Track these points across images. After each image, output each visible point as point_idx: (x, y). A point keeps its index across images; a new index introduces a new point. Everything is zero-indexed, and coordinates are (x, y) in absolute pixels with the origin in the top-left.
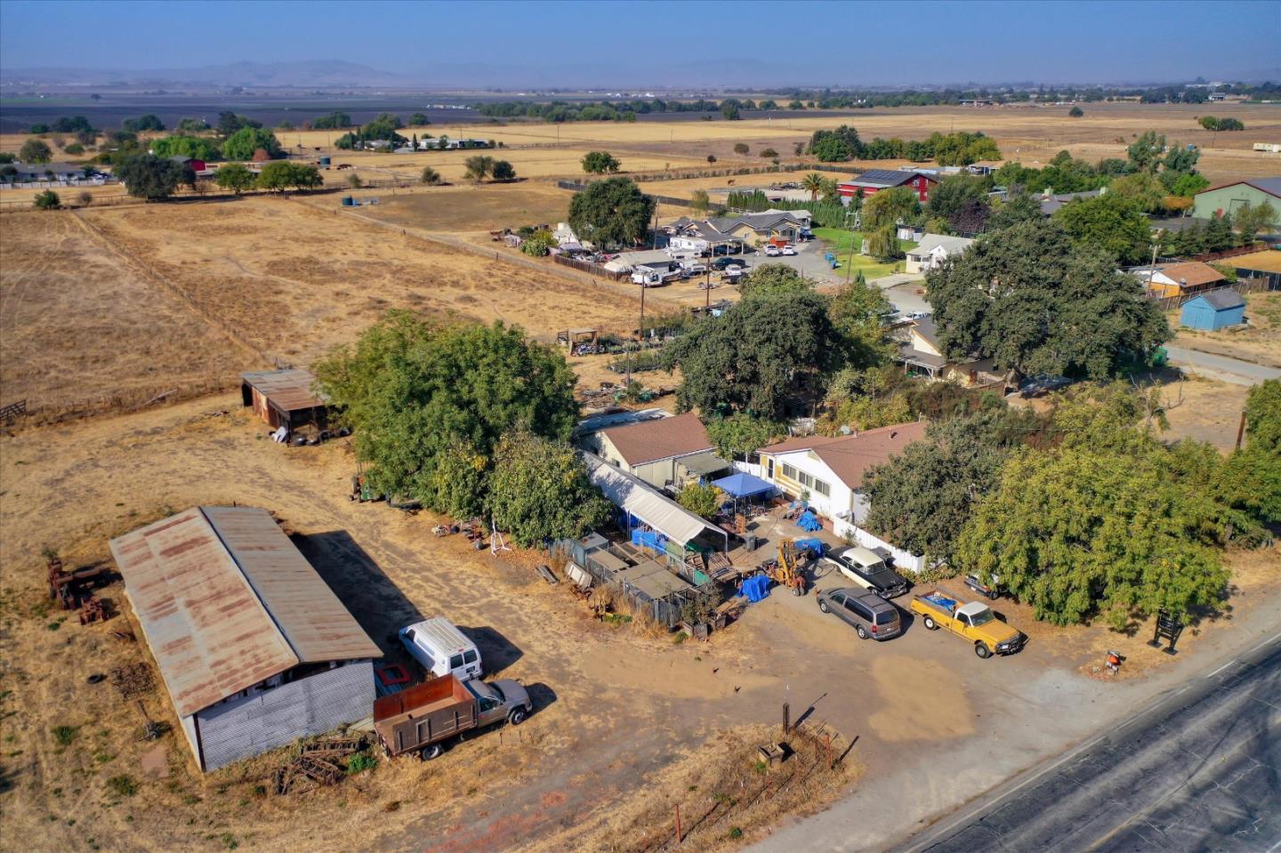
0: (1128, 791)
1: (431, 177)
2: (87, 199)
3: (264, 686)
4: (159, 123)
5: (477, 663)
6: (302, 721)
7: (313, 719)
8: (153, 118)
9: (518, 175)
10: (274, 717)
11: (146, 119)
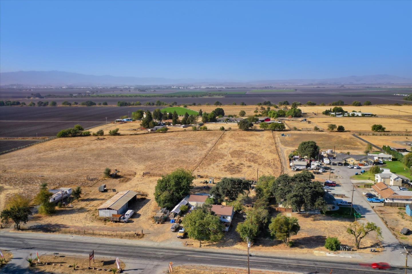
0: (157, 251)
1: (316, 129)
2: (230, 129)
3: (105, 209)
4: (288, 103)
5: (129, 216)
6: (109, 215)
7: (110, 215)
8: (287, 102)
9: (346, 130)
10: (106, 213)
11: (285, 102)
